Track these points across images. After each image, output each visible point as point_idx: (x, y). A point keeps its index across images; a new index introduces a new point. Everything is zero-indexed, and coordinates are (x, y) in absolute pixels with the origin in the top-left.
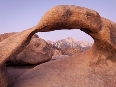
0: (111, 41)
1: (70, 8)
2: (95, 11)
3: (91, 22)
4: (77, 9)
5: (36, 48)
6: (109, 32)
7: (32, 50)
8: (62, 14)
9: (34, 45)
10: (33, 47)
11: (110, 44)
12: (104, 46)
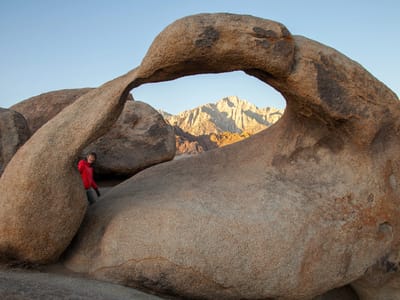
0: (322, 97)
1: (214, 23)
2: (280, 24)
3: (268, 52)
4: (233, 23)
5: (130, 130)
6: (316, 74)
7: (120, 137)
8: (195, 40)
9: (125, 122)
10: (121, 127)
11: (320, 106)
12: (309, 112)
